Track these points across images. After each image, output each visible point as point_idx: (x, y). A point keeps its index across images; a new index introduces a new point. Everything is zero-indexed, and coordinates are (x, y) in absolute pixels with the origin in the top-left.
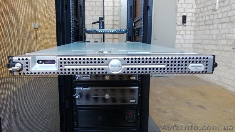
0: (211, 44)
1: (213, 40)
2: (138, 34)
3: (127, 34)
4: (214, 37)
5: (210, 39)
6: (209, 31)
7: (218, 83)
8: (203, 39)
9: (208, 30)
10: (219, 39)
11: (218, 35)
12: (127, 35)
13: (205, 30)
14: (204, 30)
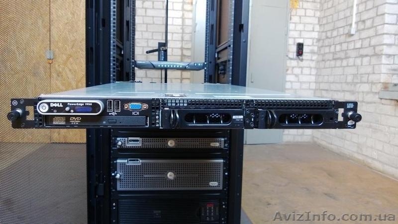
0: (344, 91)
1: (347, 83)
2: (223, 72)
3: (205, 70)
4: (350, 79)
5: (342, 83)
6: (341, 68)
7: (356, 155)
8: (330, 83)
9: (338, 67)
10: (357, 83)
11: (355, 75)
12: (205, 73)
13: (335, 67)
14: (332, 68)
